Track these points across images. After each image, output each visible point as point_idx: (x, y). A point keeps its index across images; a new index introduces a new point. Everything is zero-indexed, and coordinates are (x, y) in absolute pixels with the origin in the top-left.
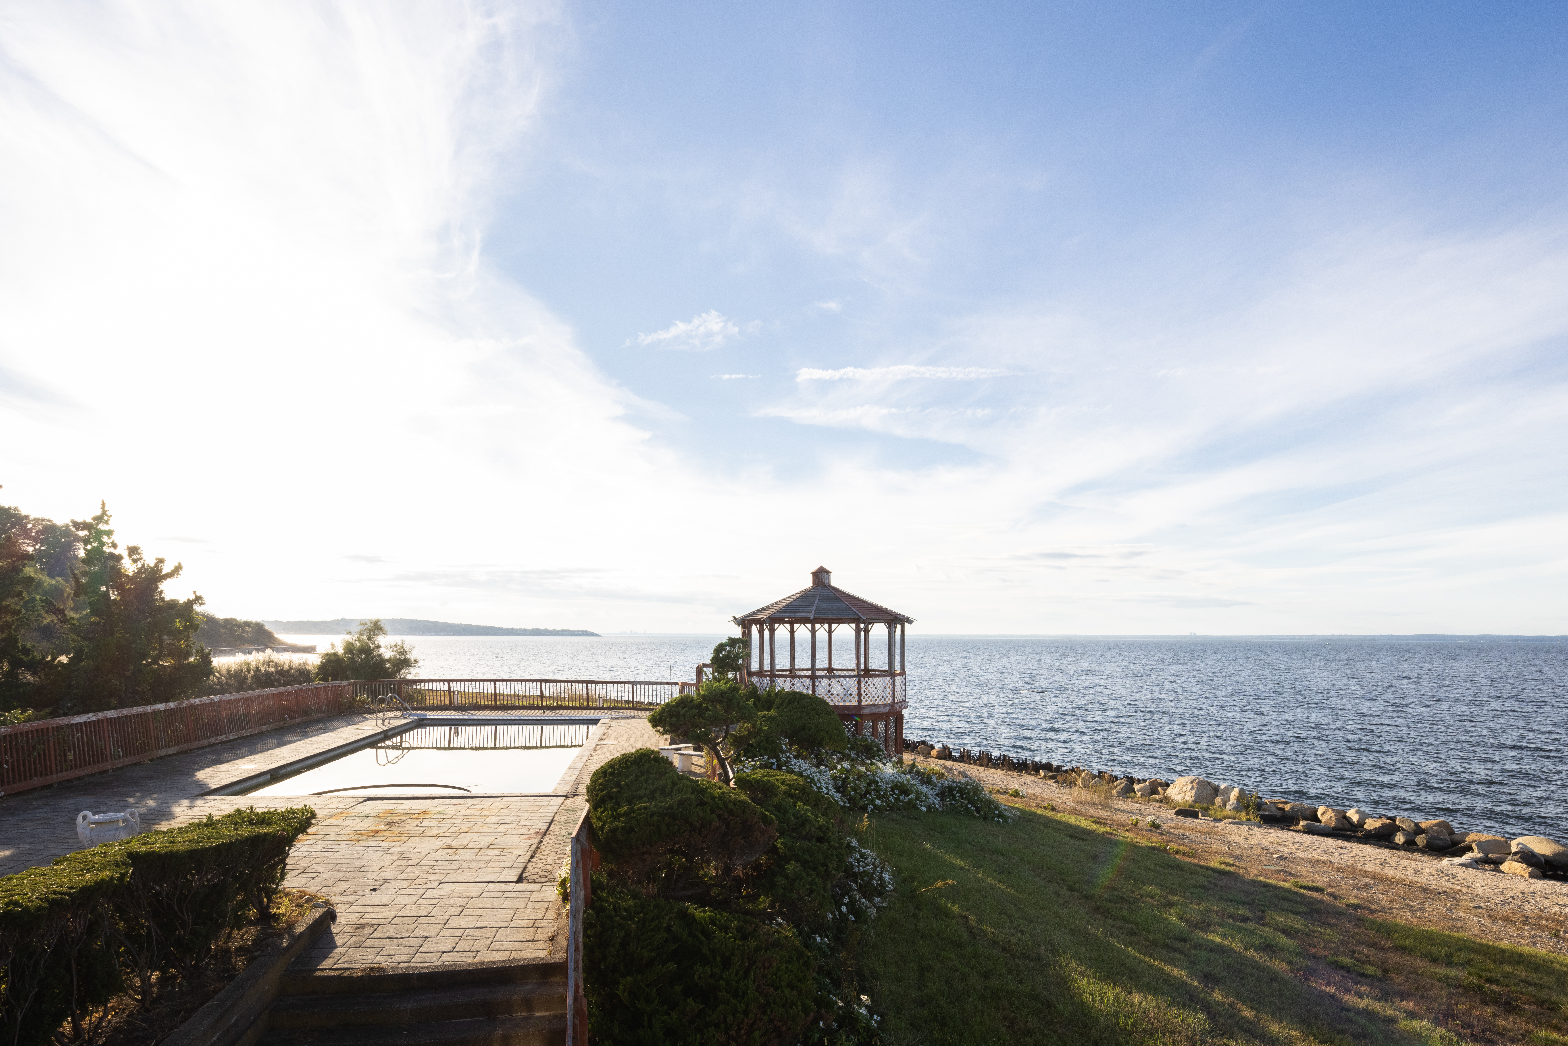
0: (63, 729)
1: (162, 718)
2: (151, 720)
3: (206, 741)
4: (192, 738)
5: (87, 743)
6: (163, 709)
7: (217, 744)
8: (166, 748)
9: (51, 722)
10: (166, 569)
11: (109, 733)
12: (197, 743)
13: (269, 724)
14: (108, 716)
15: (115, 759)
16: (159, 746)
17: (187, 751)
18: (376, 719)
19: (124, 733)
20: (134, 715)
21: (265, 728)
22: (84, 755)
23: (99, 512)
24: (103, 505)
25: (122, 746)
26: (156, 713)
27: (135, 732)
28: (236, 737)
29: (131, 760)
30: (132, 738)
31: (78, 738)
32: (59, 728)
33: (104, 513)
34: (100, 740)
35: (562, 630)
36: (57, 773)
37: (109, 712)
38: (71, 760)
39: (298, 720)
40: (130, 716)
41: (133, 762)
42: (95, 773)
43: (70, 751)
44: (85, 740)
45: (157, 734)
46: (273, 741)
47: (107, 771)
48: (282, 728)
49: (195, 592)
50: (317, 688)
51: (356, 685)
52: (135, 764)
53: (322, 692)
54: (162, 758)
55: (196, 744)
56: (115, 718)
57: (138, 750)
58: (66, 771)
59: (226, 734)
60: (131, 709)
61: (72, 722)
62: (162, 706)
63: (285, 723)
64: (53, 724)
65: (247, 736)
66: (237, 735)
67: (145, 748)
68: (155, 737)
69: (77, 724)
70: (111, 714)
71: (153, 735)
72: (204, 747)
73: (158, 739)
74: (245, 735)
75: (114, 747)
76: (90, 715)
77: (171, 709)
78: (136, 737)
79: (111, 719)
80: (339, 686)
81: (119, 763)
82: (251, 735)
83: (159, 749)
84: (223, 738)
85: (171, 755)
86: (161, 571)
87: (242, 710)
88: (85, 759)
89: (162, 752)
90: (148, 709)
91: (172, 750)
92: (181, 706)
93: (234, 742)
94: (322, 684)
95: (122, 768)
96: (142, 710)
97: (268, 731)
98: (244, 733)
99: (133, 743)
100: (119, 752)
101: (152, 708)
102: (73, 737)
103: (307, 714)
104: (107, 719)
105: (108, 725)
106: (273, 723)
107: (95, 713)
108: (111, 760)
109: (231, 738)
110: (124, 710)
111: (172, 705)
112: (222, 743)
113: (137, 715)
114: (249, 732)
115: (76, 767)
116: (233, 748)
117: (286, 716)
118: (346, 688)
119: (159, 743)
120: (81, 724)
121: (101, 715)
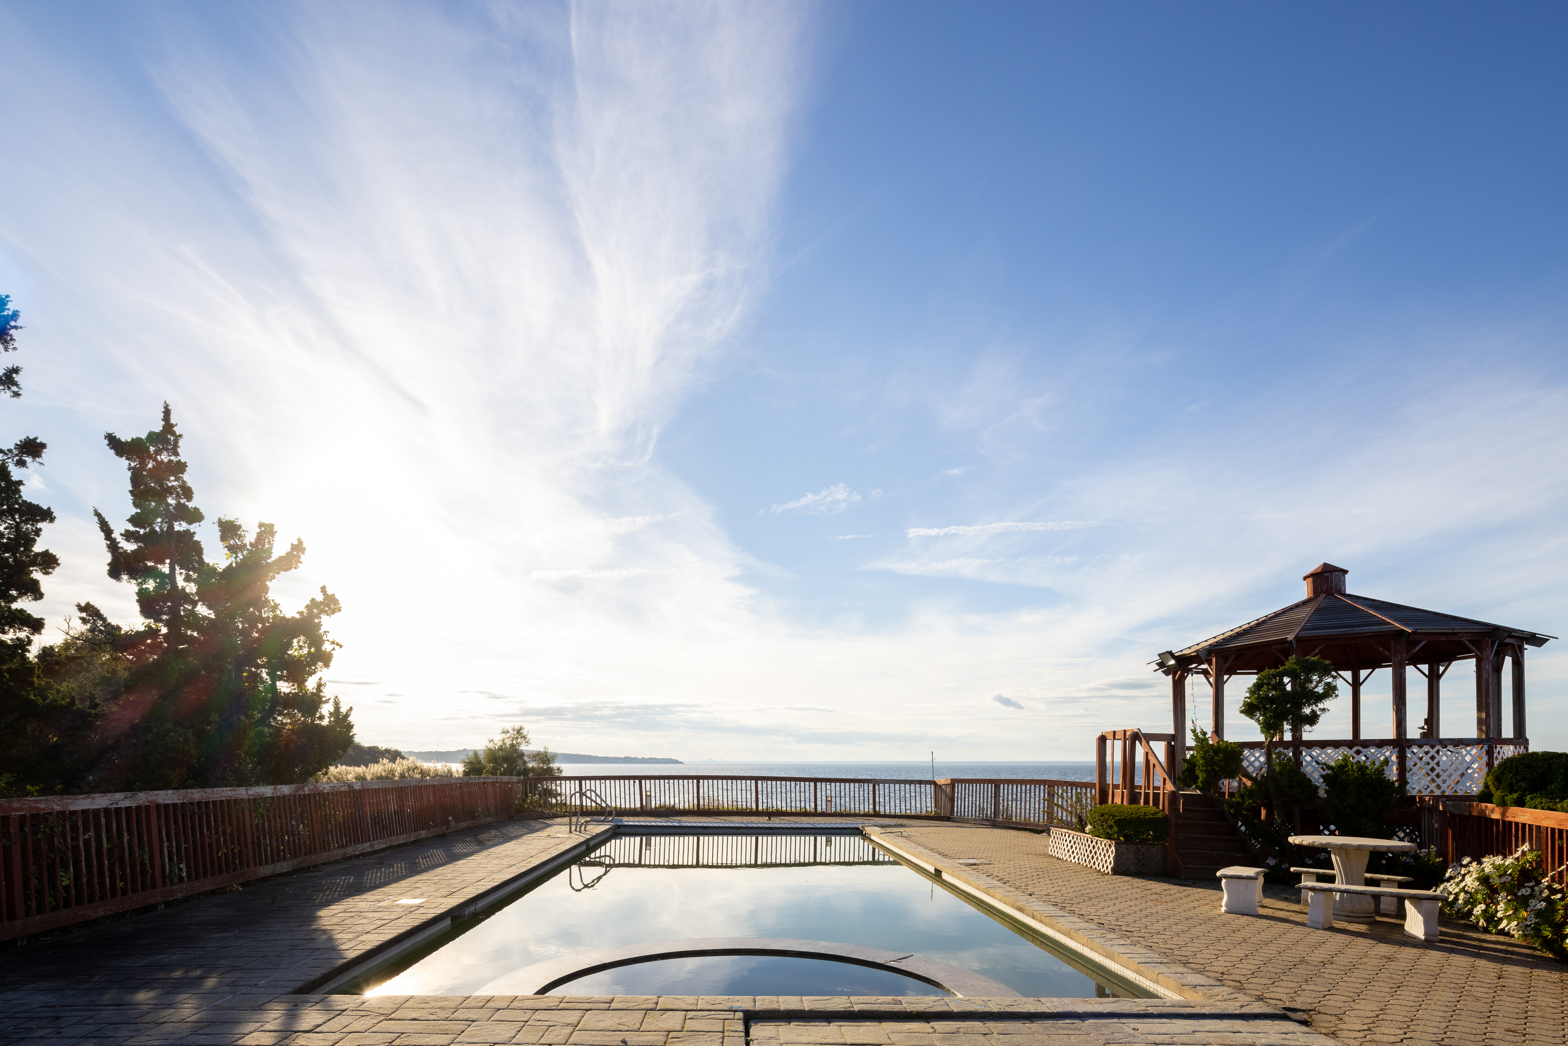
0: (46, 820)
1: (268, 810)
2: (247, 813)
3: (340, 852)
4: (318, 847)
5: (110, 851)
6: (269, 795)
7: (357, 857)
8: (273, 861)
9: (16, 805)
10: (279, 548)
11: (160, 833)
12: (325, 854)
13: (429, 829)
14: (160, 801)
15: (172, 883)
16: (260, 858)
17: (309, 867)
18: (570, 825)
19: (194, 835)
20: (214, 802)
21: (423, 834)
22: (101, 875)
23: (158, 427)
24: (167, 413)
25: (187, 857)
26: (256, 801)
27: (217, 833)
28: (384, 846)
29: (206, 884)
30: (210, 844)
31: (87, 842)
32: (37, 818)
33: (168, 427)
34: (141, 847)
35: (650, 759)
36: (27, 914)
37: (161, 792)
38: (66, 888)
39: (463, 825)
40: (207, 803)
41: (208, 888)
42: (127, 912)
43: (65, 867)
44: (105, 844)
45: (258, 838)
46: (439, 853)
47: (154, 907)
48: (444, 835)
49: (323, 589)
50: (484, 783)
51: (526, 784)
52: (213, 892)
53: (490, 789)
54: (265, 879)
55: (325, 856)
56: (174, 805)
57: (220, 866)
58: (54, 909)
59: (370, 841)
60: (210, 790)
61: (73, 808)
62: (267, 791)
63: (448, 828)
64: (21, 809)
65: (399, 846)
66: (386, 842)
67: (234, 863)
68: (253, 843)
69: (84, 812)
70: (166, 797)
71: (249, 840)
72: (337, 862)
73: (260, 848)
74: (396, 843)
75: (171, 859)
76: (119, 796)
77: (284, 797)
78: (218, 842)
79: (166, 806)
80: (508, 783)
81: (180, 891)
82: (405, 844)
83: (261, 864)
84: (366, 847)
85: (281, 875)
86: (269, 551)
87: (393, 807)
88: (102, 884)
89: (266, 870)
90: (242, 793)
91: (283, 867)
92: (301, 793)
93: (382, 854)
94: (489, 778)
95: (186, 900)
96: (230, 793)
97: (428, 839)
98: (395, 841)
99: (211, 854)
100: (181, 870)
101: (250, 792)
102: (75, 839)
103: (474, 817)
104: (158, 806)
105: (159, 819)
106: (433, 827)
107: (130, 794)
108: (164, 884)
109: (377, 847)
110: (195, 791)
111: (286, 790)
112: (364, 855)
113: (221, 801)
114: (402, 839)
115: (79, 901)
116: (381, 864)
117: (450, 818)
118: (515, 786)
119: (260, 853)
120: (96, 812)
121: (143, 798)
